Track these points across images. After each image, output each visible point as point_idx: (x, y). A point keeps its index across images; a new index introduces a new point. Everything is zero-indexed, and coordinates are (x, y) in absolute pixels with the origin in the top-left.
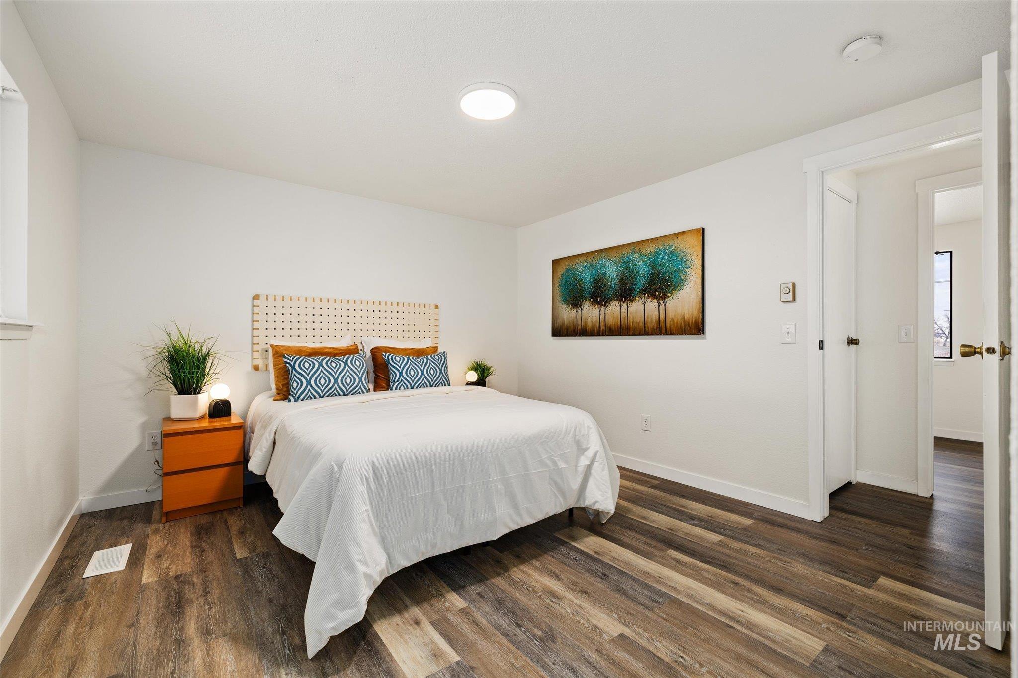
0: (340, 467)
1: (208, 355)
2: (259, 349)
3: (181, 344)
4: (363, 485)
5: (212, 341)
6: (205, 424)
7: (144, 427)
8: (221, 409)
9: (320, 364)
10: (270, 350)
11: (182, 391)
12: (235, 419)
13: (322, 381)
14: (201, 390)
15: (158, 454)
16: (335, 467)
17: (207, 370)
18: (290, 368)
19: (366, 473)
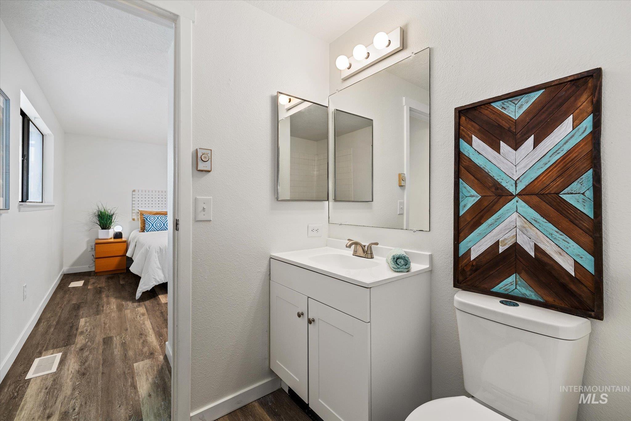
0: (149, 248)
1: (113, 214)
2: (135, 212)
3: (103, 210)
4: (156, 253)
5: (116, 209)
6: (112, 240)
7: (88, 242)
8: (118, 235)
9: (158, 218)
10: (139, 212)
11: (103, 228)
12: (124, 239)
13: (158, 225)
14: (110, 228)
15: (93, 253)
16: (148, 248)
17: (113, 220)
18: (146, 220)
19: (157, 250)
